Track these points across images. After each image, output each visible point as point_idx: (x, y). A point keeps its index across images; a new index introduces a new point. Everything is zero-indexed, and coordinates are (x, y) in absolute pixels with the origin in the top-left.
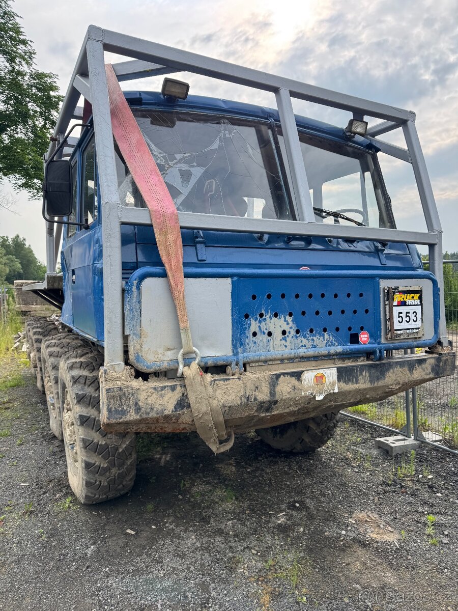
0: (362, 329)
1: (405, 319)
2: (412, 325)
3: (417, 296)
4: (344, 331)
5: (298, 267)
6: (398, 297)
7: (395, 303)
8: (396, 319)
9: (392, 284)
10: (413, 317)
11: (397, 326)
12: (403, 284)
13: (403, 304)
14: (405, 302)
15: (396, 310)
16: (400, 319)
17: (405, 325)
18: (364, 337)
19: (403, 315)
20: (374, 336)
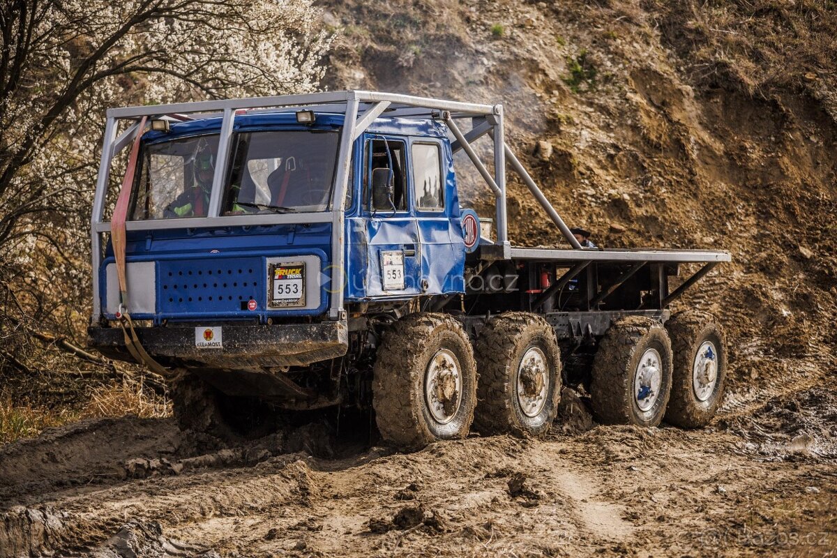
0: (251, 298)
1: (285, 290)
2: (292, 295)
3: (298, 271)
4: (236, 300)
5: (209, 250)
6: (279, 272)
7: (276, 277)
8: (276, 290)
9: (275, 261)
10: (293, 289)
11: (277, 296)
12: (284, 261)
13: (283, 277)
14: (286, 276)
15: (277, 283)
16: (280, 291)
17: (284, 296)
18: (253, 305)
19: (284, 287)
20: (261, 304)
